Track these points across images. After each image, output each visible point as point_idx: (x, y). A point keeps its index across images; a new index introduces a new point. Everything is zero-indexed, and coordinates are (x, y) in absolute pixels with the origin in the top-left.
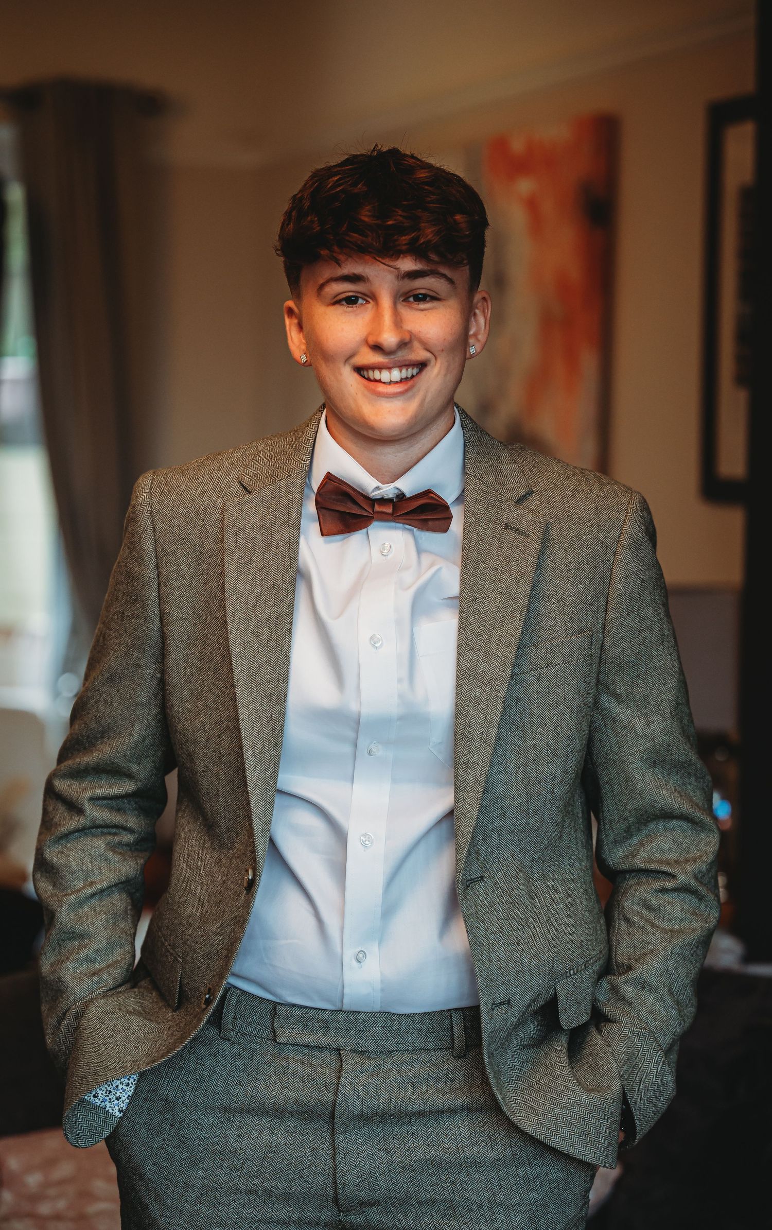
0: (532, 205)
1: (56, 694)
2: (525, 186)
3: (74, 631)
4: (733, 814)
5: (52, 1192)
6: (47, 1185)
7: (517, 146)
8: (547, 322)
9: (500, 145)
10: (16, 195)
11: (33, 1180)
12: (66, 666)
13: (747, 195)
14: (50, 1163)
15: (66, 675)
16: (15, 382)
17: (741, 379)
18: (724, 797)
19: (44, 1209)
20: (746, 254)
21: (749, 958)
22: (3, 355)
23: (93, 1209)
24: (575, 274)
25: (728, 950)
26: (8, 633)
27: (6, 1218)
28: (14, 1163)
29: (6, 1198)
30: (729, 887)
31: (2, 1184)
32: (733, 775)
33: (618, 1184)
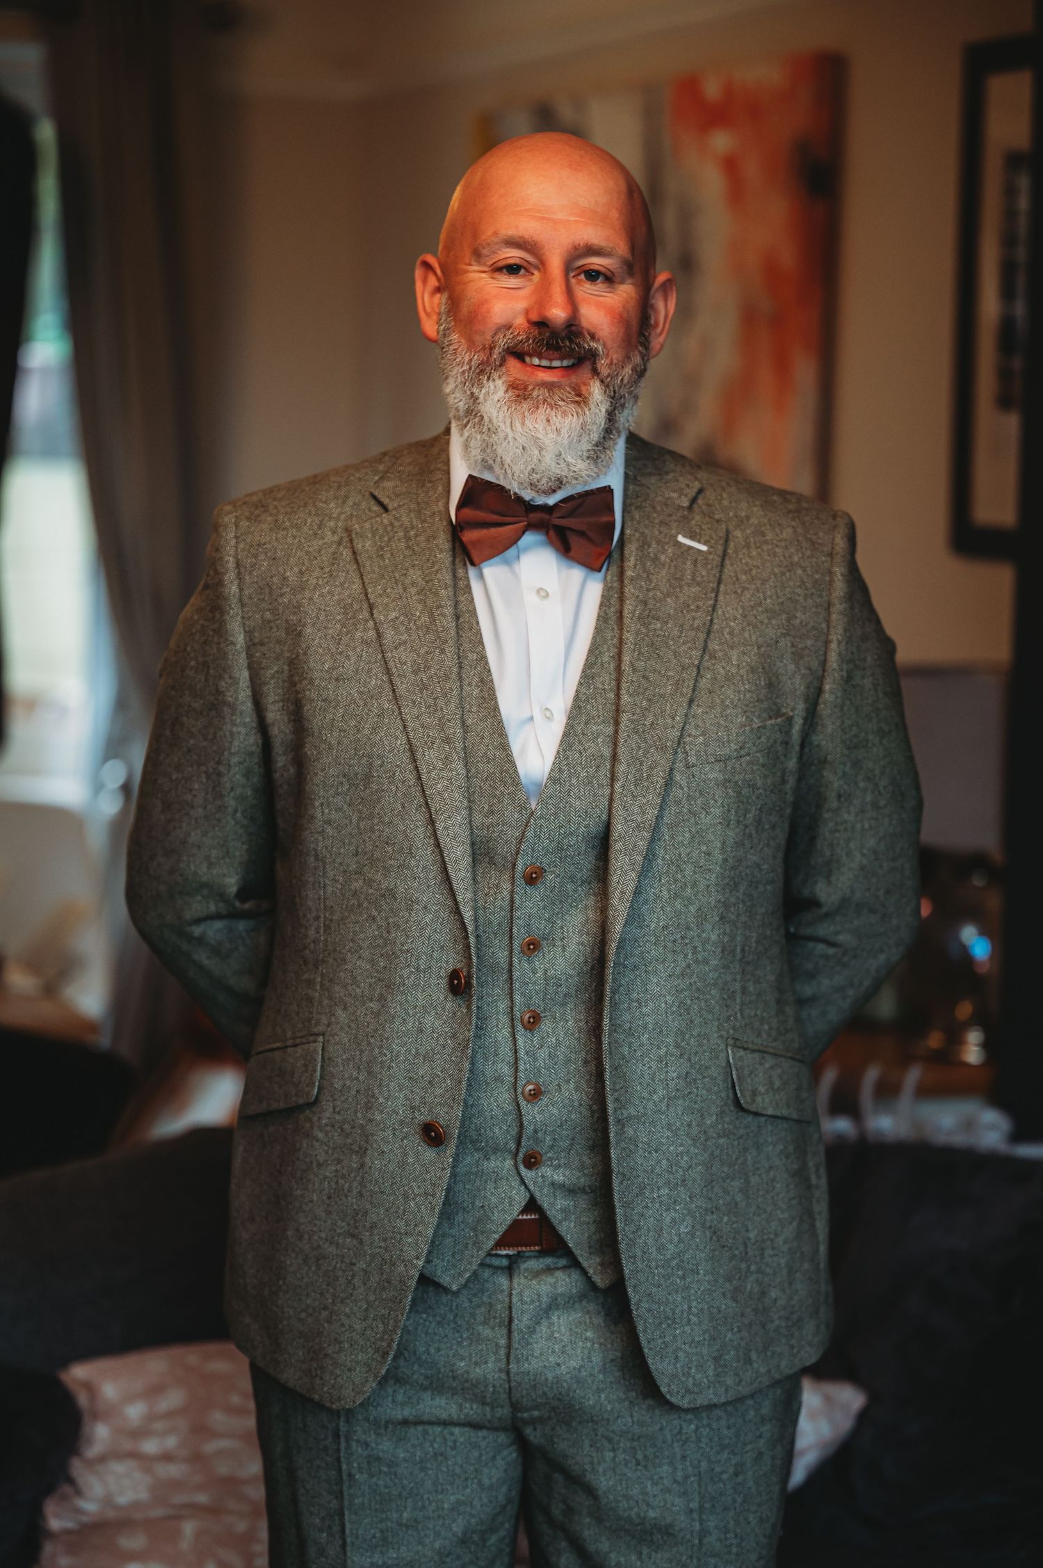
0: (731, 165)
1: (98, 786)
2: (722, 141)
3: (121, 705)
4: (992, 957)
5: (157, 1426)
7: (712, 89)
8: (749, 318)
9: (689, 87)
10: (46, 133)
11: (134, 1412)
12: (112, 748)
13: (1014, 160)
14: (153, 1391)
15: (110, 764)
16: (47, 371)
18: (983, 932)
19: (150, 1447)
21: (1018, 1135)
22: (29, 339)
23: (211, 1447)
24: (788, 258)
25: (992, 1127)
26: (32, 704)
27: (102, 1459)
28: (110, 1391)
29: (101, 1434)
30: (987, 1045)
31: (95, 1416)
32: (994, 902)
33: (863, 1417)
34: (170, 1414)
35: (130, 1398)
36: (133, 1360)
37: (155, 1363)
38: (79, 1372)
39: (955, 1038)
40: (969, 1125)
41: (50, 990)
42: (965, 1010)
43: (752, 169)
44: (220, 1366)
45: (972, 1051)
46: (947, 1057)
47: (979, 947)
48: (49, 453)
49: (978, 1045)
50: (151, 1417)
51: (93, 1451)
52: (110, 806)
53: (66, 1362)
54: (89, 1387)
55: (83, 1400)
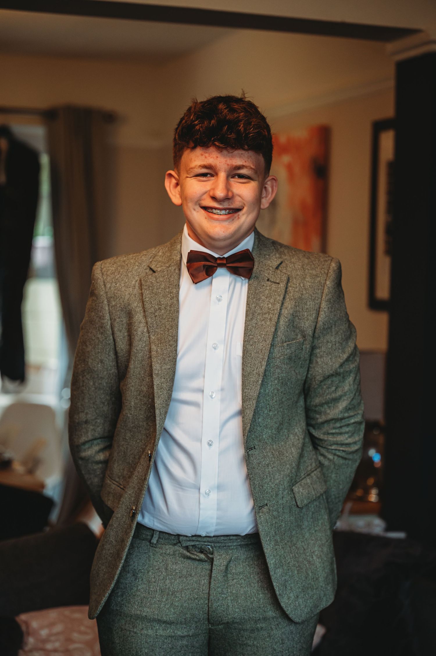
0: (289, 168)
1: (61, 397)
2: (286, 159)
4: (382, 459)
5: (53, 638)
6: (50, 635)
8: (296, 223)
10: (45, 160)
11: (44, 633)
13: (391, 165)
14: (51, 625)
15: (65, 389)
16: (44, 248)
17: (388, 252)
18: (378, 452)
19: (49, 646)
20: (391, 193)
21: (388, 529)
23: (72, 646)
24: (309, 200)
25: (378, 526)
26: (38, 367)
27: (31, 651)
28: (34, 624)
29: (31, 640)
30: (379, 495)
31: (28, 634)
32: (381, 440)
33: (324, 637)
34: (58, 634)
35: (42, 627)
36: (44, 613)
37: (53, 614)
38: (23, 617)
39: (367, 492)
40: (369, 525)
41: (31, 472)
42: (371, 481)
43: (297, 169)
44: (77, 615)
45: (373, 497)
46: (364, 499)
47: (375, 456)
49: (376, 495)
51: (28, 647)
52: (66, 405)
53: (18, 614)
54: (27, 624)
55: (24, 628)
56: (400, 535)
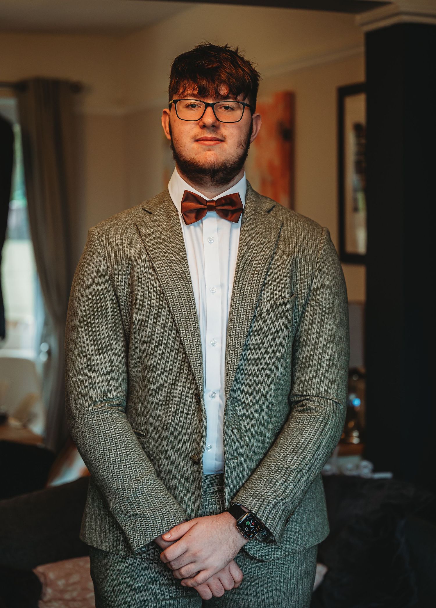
1: (39, 352)
3: (46, 324)
4: (361, 406)
5: (70, 588)
10: (17, 129)
11: (61, 583)
12: (44, 338)
14: (68, 575)
15: (43, 344)
18: (358, 397)
19: (67, 596)
21: (375, 470)
22: (12, 199)
23: (89, 595)
25: (365, 467)
26: (16, 324)
27: (50, 601)
28: (51, 576)
29: (49, 592)
30: (360, 437)
31: (47, 585)
32: (362, 386)
33: (326, 576)
34: (74, 584)
35: (59, 578)
36: (60, 564)
37: (68, 565)
38: (40, 569)
39: (348, 434)
40: (357, 467)
41: (25, 426)
42: (351, 424)
45: (355, 439)
46: (347, 441)
47: (357, 402)
48: (20, 237)
49: (357, 437)
50: (67, 585)
51: (47, 598)
52: (43, 358)
53: (35, 566)
54: (43, 574)
55: (42, 579)
56: (387, 475)
